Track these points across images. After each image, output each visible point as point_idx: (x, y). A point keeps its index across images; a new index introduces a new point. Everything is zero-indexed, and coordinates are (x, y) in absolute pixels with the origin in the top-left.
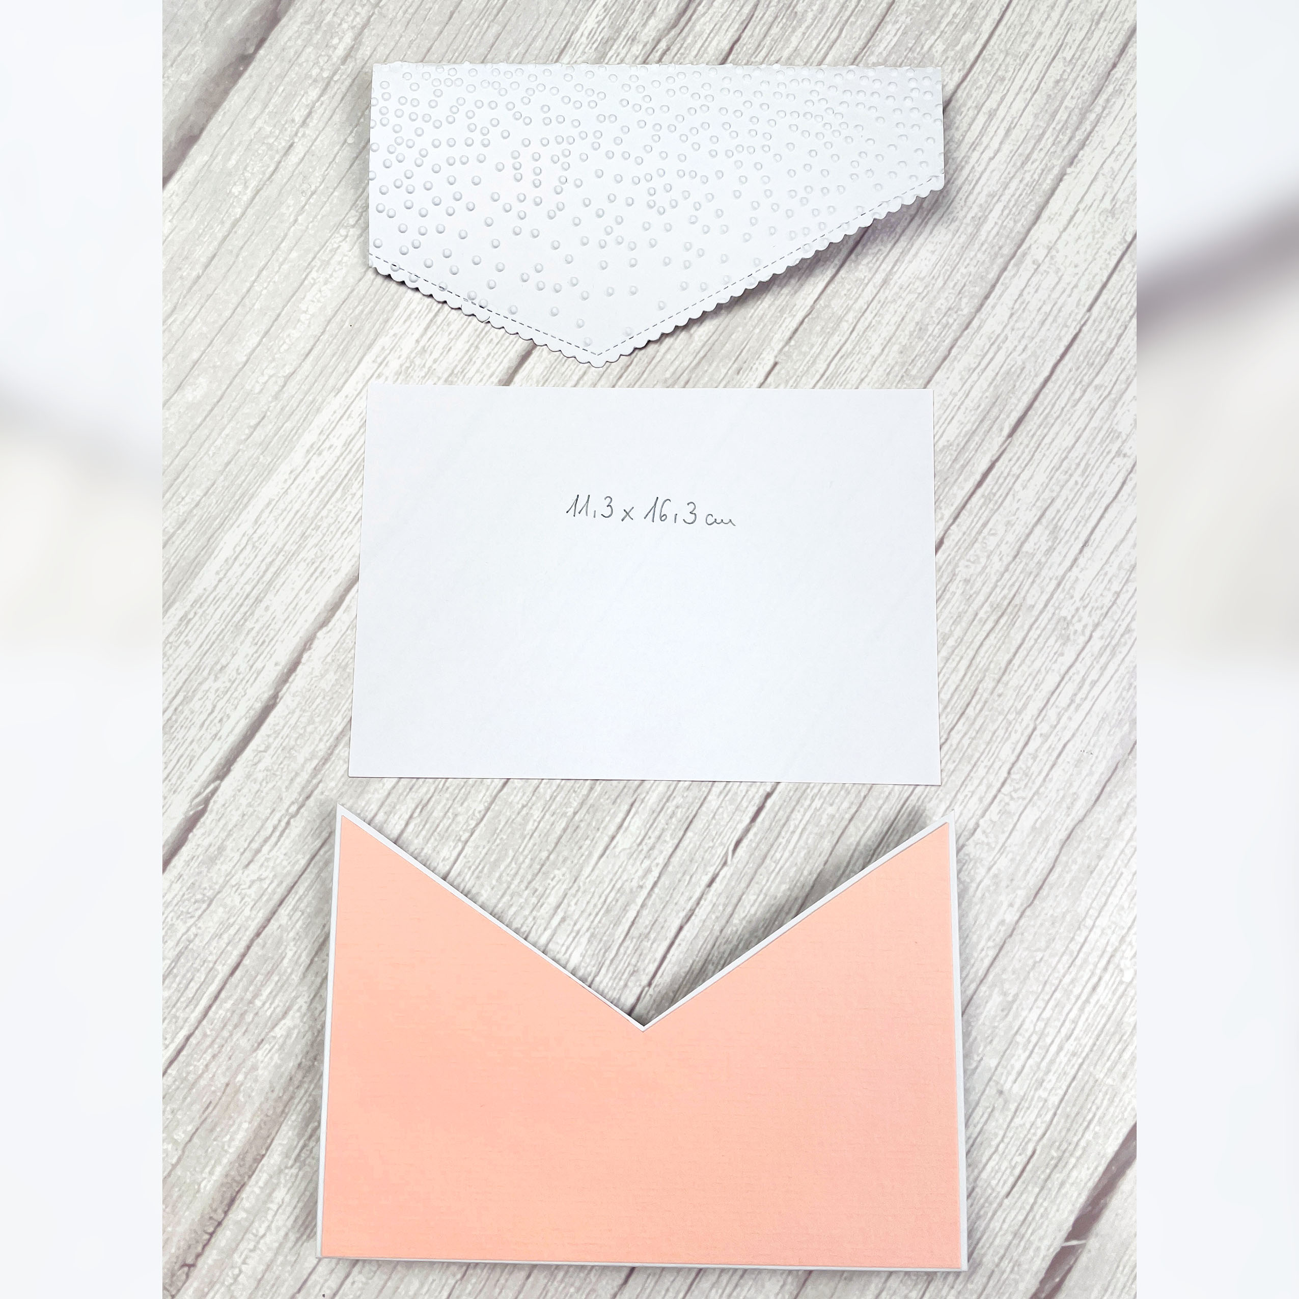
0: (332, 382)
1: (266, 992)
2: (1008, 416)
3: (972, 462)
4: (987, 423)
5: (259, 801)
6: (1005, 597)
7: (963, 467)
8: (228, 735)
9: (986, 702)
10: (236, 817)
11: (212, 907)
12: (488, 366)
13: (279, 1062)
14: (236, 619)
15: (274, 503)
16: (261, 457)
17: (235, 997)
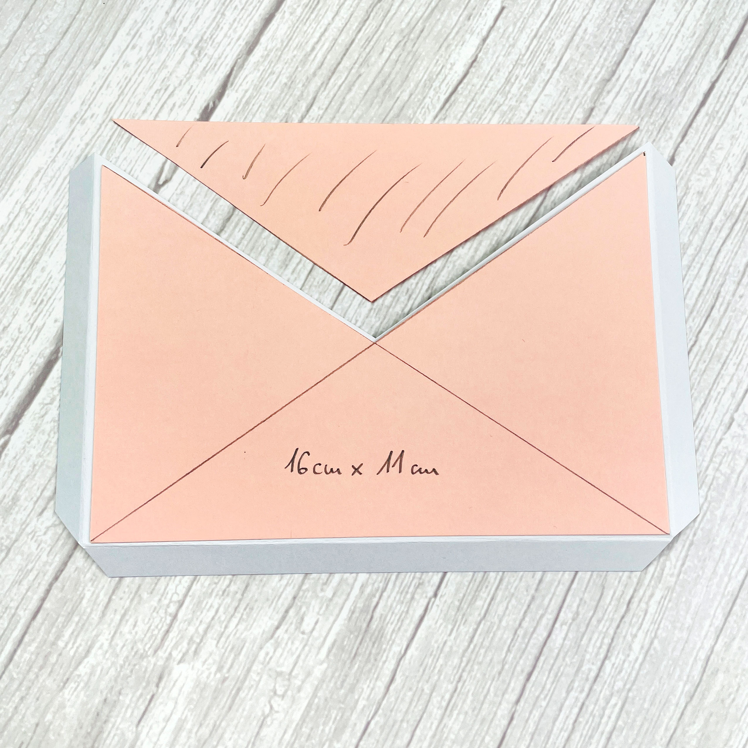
1: (67, 633)
2: (722, 41)
3: (693, 85)
4: (704, 48)
5: (48, 451)
6: (736, 206)
7: (686, 89)
8: (14, 392)
9: (729, 304)
10: (27, 468)
11: (11, 555)
12: (235, 31)
13: (85, 699)
14: (14, 282)
15: (42, 171)
16: (28, 129)
17: (38, 640)
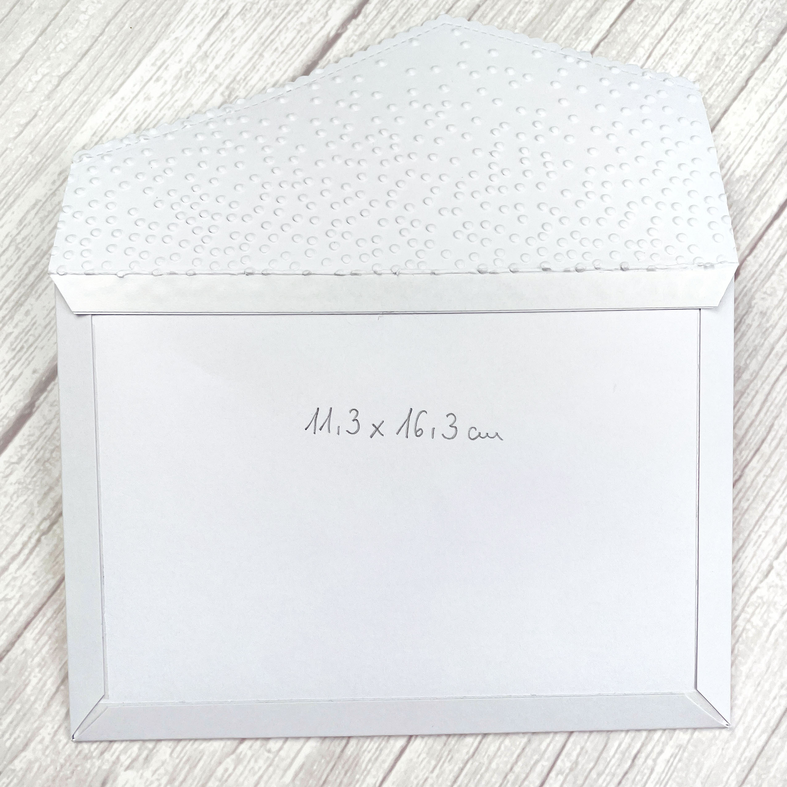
0: (108, 82)
